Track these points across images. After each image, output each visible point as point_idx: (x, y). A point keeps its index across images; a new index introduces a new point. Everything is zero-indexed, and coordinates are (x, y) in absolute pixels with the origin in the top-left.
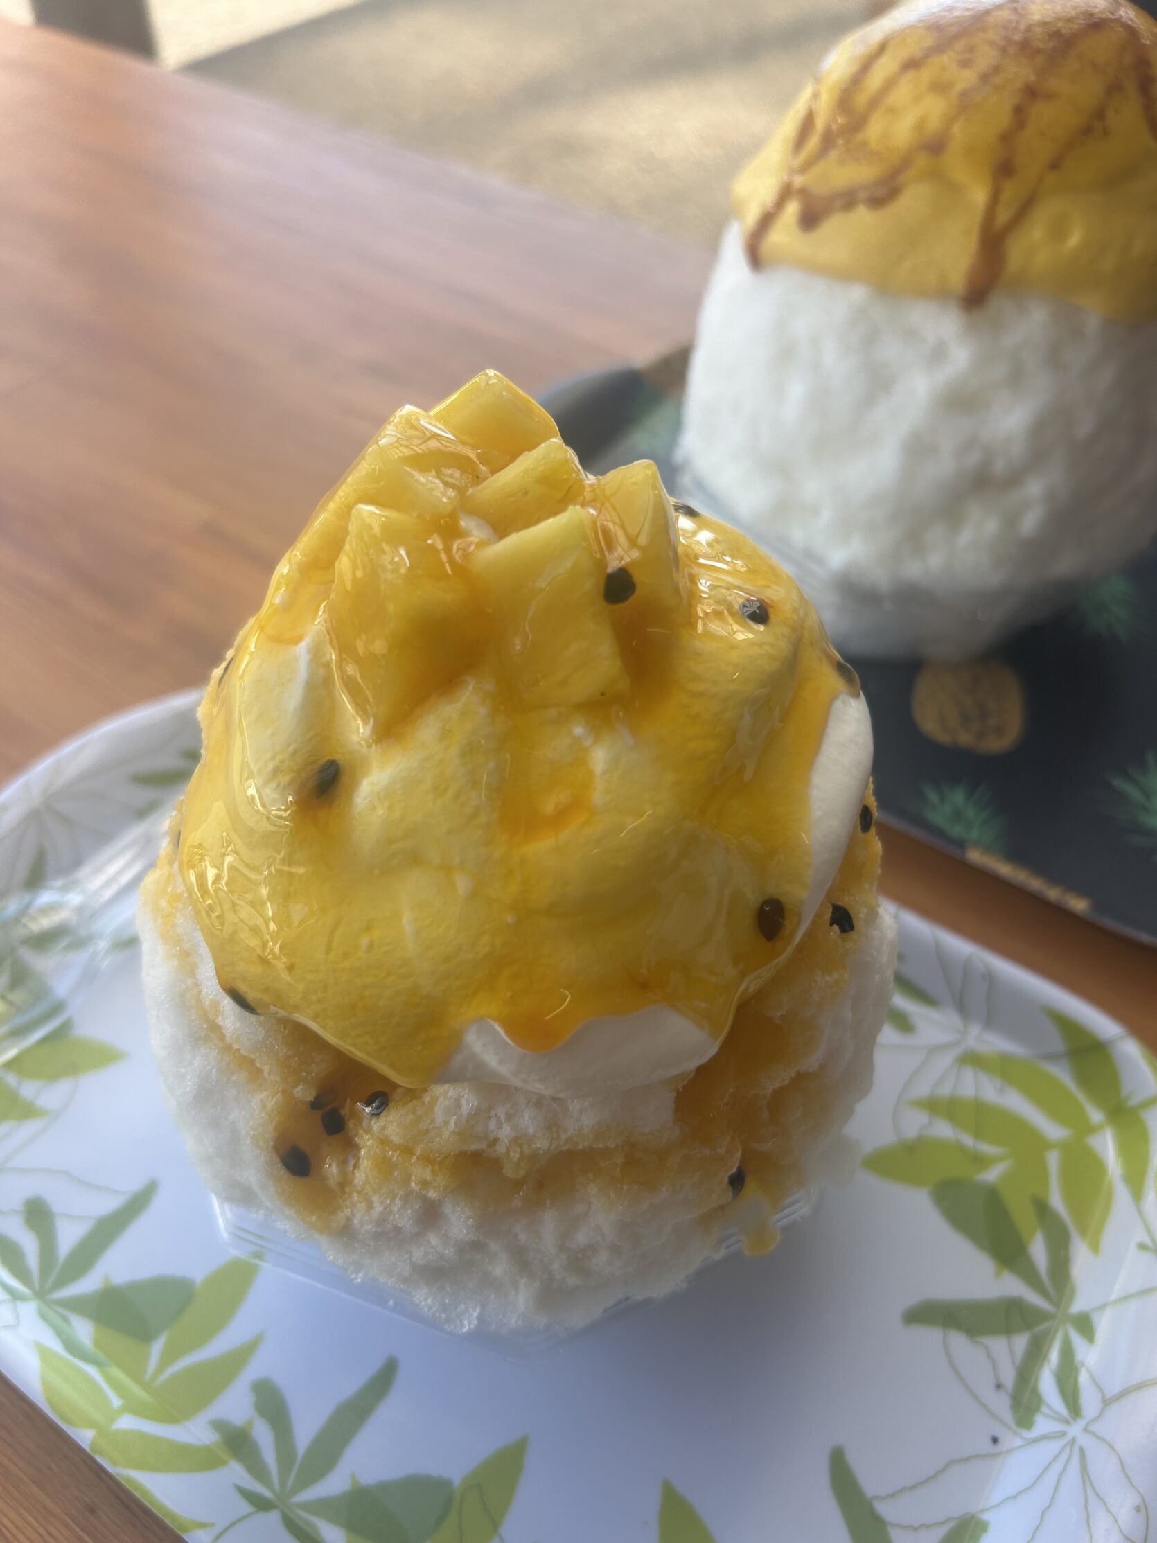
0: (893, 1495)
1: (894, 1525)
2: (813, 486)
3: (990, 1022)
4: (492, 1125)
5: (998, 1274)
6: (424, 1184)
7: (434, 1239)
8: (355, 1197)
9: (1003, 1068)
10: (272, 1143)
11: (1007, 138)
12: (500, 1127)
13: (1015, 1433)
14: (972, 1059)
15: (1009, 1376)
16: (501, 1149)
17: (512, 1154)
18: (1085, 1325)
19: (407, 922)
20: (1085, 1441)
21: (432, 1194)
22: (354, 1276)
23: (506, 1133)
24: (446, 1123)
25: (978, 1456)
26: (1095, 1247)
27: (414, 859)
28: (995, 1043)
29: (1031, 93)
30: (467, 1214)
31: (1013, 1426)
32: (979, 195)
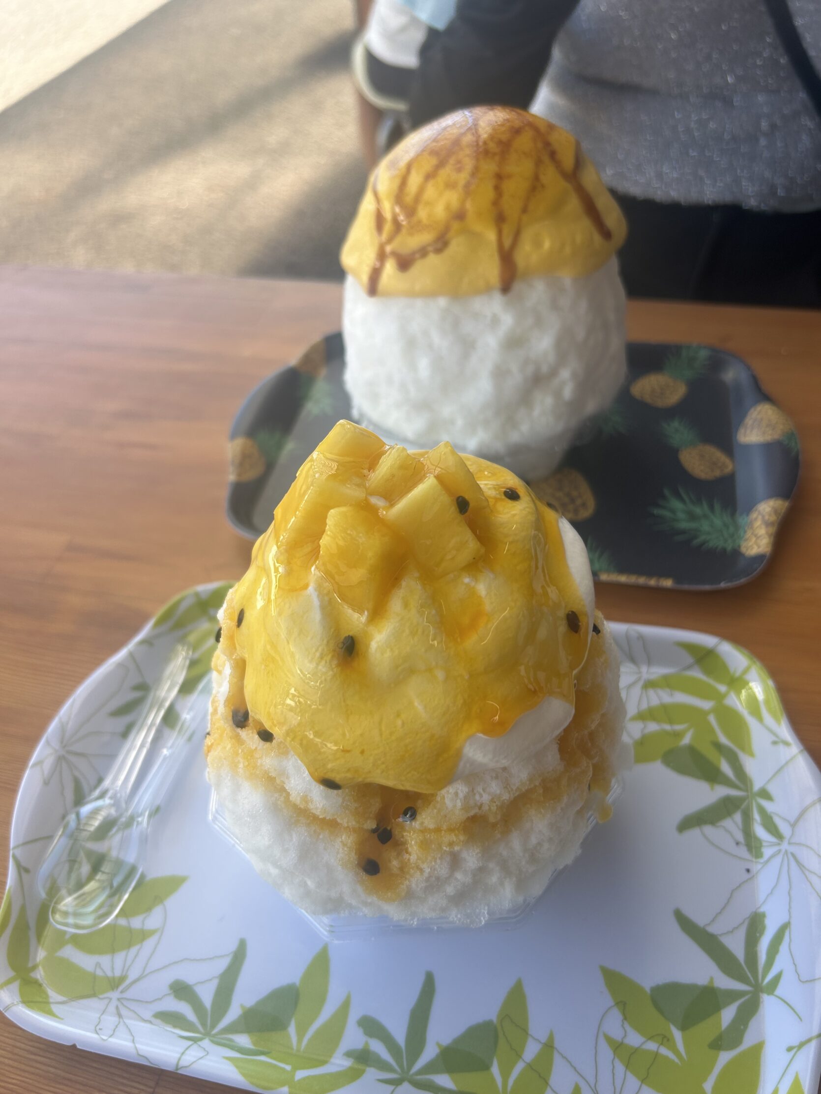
0: (713, 920)
1: (720, 935)
2: (447, 410)
3: (650, 662)
4: (477, 797)
5: (712, 789)
6: (451, 844)
7: (459, 876)
8: (412, 871)
9: (667, 683)
10: (356, 862)
11: (496, 203)
12: (481, 796)
13: (756, 862)
14: (649, 685)
15: (740, 837)
16: (485, 808)
17: (492, 808)
18: (765, 794)
19: (418, 705)
20: (792, 849)
21: (457, 848)
22: (412, 922)
23: (486, 798)
24: (455, 806)
25: (744, 882)
26: (751, 754)
27: (411, 671)
28: (657, 672)
29: (499, 177)
30: (476, 852)
31: (754, 860)
32: (491, 236)
